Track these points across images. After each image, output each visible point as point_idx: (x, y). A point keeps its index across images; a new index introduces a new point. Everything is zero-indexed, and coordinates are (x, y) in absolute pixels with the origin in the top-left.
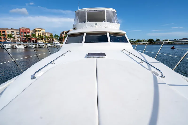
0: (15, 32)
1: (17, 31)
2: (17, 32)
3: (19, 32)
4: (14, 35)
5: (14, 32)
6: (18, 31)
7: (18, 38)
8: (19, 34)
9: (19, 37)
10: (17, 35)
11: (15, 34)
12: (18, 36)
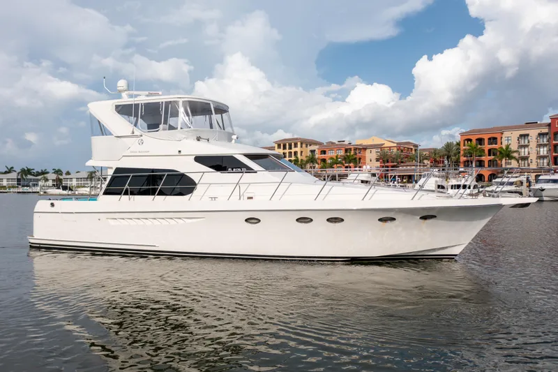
0: (533, 133)
1: (538, 131)
2: (540, 135)
3: (547, 134)
4: (527, 146)
5: (528, 135)
6: (545, 130)
7: (543, 157)
8: (545, 142)
9: (545, 153)
10: (540, 146)
11: (533, 144)
12: (543, 151)
